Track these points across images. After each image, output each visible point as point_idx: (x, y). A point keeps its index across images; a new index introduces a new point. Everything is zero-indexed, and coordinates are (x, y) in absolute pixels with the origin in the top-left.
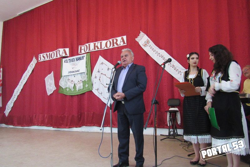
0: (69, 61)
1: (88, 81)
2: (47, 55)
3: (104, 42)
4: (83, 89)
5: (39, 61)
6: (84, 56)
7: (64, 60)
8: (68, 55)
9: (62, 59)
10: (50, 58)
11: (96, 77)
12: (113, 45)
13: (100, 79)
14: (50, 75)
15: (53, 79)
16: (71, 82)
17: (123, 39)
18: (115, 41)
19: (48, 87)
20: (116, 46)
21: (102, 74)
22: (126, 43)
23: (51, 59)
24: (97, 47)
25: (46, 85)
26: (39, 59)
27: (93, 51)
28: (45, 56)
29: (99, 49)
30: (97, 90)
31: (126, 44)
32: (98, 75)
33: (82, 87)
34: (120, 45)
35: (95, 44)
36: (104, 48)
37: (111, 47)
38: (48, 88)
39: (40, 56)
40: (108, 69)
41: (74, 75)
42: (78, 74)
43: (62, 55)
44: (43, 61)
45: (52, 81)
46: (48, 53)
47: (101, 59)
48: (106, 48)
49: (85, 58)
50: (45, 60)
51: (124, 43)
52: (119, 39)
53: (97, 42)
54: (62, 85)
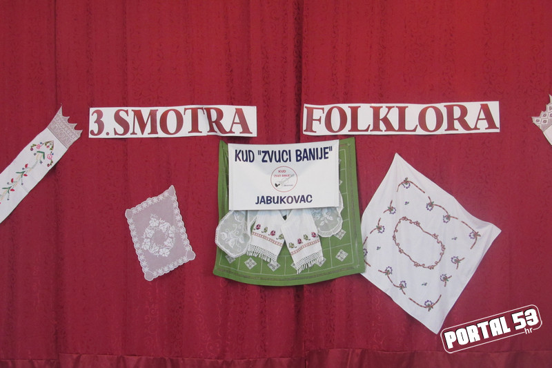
0: (259, 158)
1: (346, 238)
2: (138, 115)
3: (413, 110)
4: (326, 264)
5: (91, 136)
6: (331, 148)
7: (232, 148)
8: (254, 134)
9: (221, 143)
10: (154, 131)
11: (379, 228)
12: (451, 127)
13: (394, 237)
14: (155, 199)
15: (179, 217)
16: (271, 237)
17: (486, 109)
18: (457, 113)
19: (146, 246)
20: (460, 130)
21: (405, 218)
22: (498, 124)
23: (161, 134)
24: (386, 121)
25: (134, 240)
26: (93, 126)
27: (369, 133)
28: (130, 118)
29: (394, 130)
30: (387, 273)
31: (498, 131)
32: (389, 221)
33: (321, 259)
34: (476, 128)
35: (376, 112)
36: (414, 130)
37: (443, 131)
38: (146, 252)
39: (100, 114)
40: (431, 204)
41: (280, 210)
42: (302, 209)
43: (231, 132)
44: (112, 136)
45: (167, 224)
46: (146, 111)
47: (400, 167)
48: (420, 132)
49: (334, 155)
50: (128, 136)
51: (491, 124)
52: (474, 108)
53: (384, 105)
54: (227, 246)
